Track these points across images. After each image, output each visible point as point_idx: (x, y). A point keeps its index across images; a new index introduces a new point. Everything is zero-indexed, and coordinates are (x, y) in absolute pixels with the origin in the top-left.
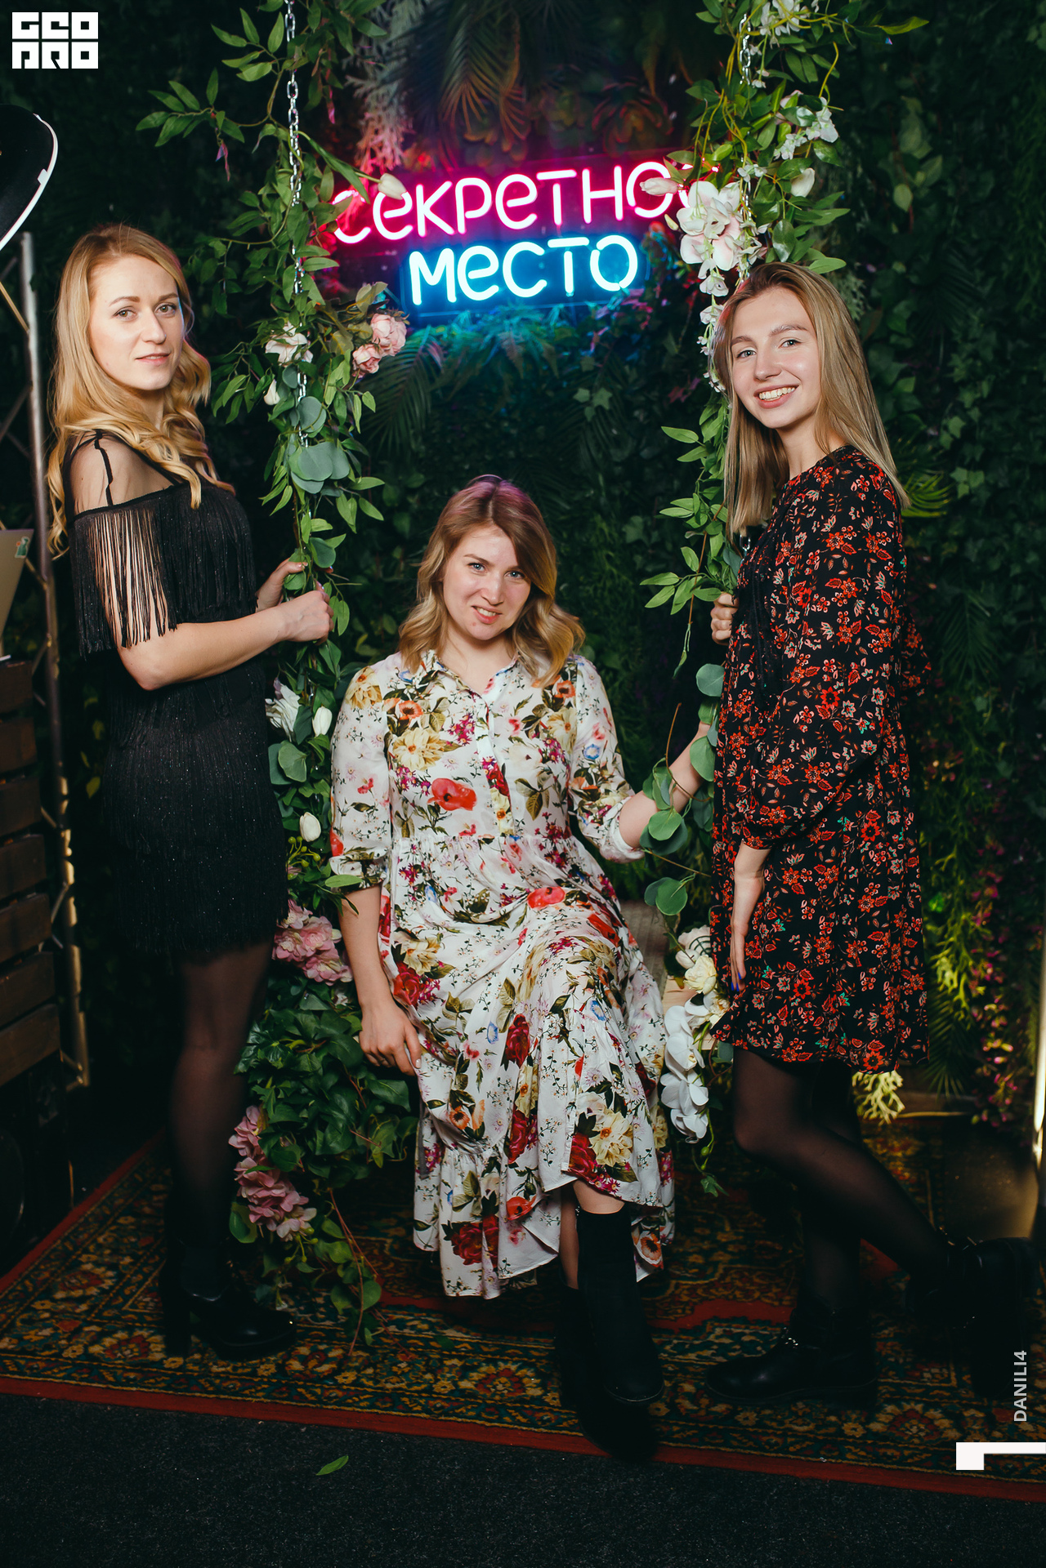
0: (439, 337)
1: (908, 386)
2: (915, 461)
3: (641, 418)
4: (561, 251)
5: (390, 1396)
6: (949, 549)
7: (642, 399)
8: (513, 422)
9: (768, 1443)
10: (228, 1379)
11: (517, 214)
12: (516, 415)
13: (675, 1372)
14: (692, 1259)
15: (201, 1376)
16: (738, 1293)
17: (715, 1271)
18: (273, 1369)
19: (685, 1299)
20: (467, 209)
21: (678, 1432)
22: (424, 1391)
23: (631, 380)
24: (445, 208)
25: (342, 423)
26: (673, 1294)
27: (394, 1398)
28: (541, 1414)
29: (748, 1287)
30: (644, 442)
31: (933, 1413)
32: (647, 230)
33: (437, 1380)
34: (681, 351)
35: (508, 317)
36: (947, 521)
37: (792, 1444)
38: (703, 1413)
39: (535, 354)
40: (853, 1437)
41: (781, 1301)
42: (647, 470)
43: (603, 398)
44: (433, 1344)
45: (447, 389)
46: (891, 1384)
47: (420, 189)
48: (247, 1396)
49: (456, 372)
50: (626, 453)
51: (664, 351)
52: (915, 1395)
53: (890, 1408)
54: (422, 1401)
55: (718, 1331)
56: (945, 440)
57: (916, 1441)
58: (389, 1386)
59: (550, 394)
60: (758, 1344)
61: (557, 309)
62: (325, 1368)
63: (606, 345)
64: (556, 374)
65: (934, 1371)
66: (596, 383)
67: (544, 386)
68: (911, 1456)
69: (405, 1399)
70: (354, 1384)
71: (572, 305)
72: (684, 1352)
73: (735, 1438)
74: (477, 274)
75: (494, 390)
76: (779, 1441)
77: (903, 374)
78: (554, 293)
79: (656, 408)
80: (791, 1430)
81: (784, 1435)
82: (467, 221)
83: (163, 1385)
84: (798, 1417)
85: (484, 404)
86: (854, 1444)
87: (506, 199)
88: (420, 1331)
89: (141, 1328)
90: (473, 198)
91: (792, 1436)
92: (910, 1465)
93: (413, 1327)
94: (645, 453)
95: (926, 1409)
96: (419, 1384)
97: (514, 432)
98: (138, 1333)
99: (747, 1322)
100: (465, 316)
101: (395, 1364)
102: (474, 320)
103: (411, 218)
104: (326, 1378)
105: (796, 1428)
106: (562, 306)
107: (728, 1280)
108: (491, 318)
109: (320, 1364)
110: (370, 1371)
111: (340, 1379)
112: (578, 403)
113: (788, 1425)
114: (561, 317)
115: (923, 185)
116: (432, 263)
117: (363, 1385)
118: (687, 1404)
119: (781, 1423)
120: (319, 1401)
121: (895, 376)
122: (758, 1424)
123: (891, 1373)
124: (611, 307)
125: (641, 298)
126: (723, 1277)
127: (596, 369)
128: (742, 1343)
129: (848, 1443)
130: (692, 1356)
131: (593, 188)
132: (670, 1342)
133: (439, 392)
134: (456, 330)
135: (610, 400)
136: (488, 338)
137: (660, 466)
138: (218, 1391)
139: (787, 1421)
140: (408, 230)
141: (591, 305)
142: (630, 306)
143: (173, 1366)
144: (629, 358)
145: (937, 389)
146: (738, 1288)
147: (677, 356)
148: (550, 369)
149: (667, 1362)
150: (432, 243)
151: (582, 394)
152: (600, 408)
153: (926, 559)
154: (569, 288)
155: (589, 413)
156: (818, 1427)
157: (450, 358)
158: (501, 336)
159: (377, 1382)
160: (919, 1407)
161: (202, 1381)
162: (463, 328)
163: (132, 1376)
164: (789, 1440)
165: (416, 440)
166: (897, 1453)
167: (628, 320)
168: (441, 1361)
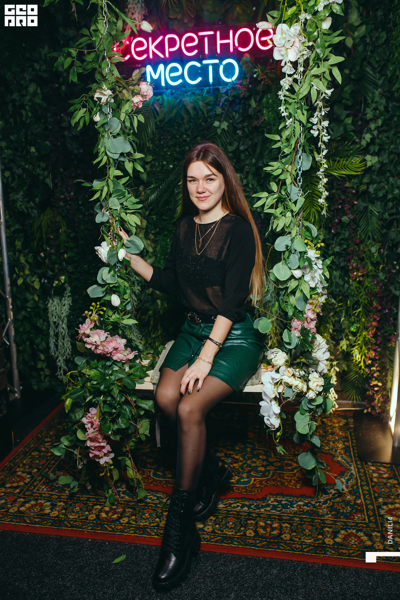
0: (158, 100)
1: (349, 121)
2: (352, 152)
3: (240, 134)
4: (208, 65)
5: (142, 528)
6: (363, 188)
7: (241, 126)
8: (188, 135)
9: (295, 547)
10: (76, 521)
11: (190, 50)
12: (189, 133)
13: (256, 517)
14: (259, 469)
15: (65, 520)
16: (279, 483)
17: (269, 474)
18: (94, 517)
19: (258, 486)
20: (169, 47)
21: (259, 543)
22: (156, 526)
23: (236, 118)
24: (161, 47)
25: (128, 129)
26: (253, 484)
27: (143, 529)
28: (203, 536)
29: (283, 481)
30: (241, 143)
31: (361, 534)
32: (243, 56)
33: (161, 521)
34: (257, 106)
35: (186, 92)
36: (363, 176)
37: (305, 548)
38: (268, 535)
39: (197, 107)
40: (329, 545)
41: (296, 486)
42: (242, 155)
43: (225, 125)
44: (158, 505)
45: (161, 121)
46: (343, 522)
47: (150, 39)
48: (84, 528)
49: (165, 114)
50: (234, 148)
51: (250, 106)
52: (352, 526)
53: (343, 532)
54: (155, 531)
55: (272, 499)
56: (364, 143)
57: (354, 546)
58: (141, 524)
59: (203, 124)
60: (288, 505)
61: (206, 89)
62: (115, 516)
63: (226, 103)
64: (206, 115)
65: (359, 515)
66: (222, 119)
67: (201, 121)
68: (353, 553)
69: (148, 530)
70: (127, 523)
71: (211, 87)
72: (259, 508)
73: (282, 546)
74: (173, 75)
75: (181, 122)
76: (300, 547)
77: (347, 116)
78: (205, 82)
79: (246, 130)
80: (304, 542)
81: (301, 544)
82: (169, 52)
83: (50, 524)
84: (307, 536)
85: (176, 128)
86: (330, 548)
87: (185, 43)
88: (153, 500)
89: (41, 499)
90: (172, 43)
91: (305, 544)
92: (353, 556)
93: (150, 498)
94: (242, 148)
95: (357, 532)
96: (153, 523)
97: (188, 139)
98: (40, 501)
99: (283, 495)
100: (169, 91)
101: (144, 515)
102: (172, 94)
103: (147, 51)
104: (116, 520)
105: (306, 541)
106: (208, 88)
107: (274, 478)
108: (179, 92)
109: (113, 515)
110: (134, 517)
111: (121, 521)
112: (215, 127)
113: (302, 540)
114: (207, 92)
115: (357, 37)
116: (155, 70)
117: (131, 524)
118: (262, 531)
119: (300, 539)
120: (114, 531)
121: (344, 117)
122: (291, 539)
123: (342, 517)
124: (228, 88)
125: (241, 84)
126: (272, 476)
127: (222, 113)
128: (282, 504)
129: (327, 547)
130: (262, 510)
131: (221, 39)
132: (253, 504)
133: (158, 123)
134: (165, 97)
135: (228, 126)
136: (178, 100)
137: (247, 153)
138: (72, 527)
139: (302, 538)
140: (145, 56)
141: (220, 87)
142: (236, 88)
143: (54, 515)
144: (236, 109)
145: (360, 123)
146: (279, 481)
147: (255, 108)
148: (203, 113)
149: (253, 513)
150: (155, 62)
151: (216, 124)
152: (223, 129)
153: (354, 191)
154: (211, 80)
155: (219, 131)
156: (315, 540)
157: (162, 108)
158: (183, 99)
159: (137, 522)
160: (354, 531)
161: (66, 522)
162: (168, 96)
163: (37, 520)
164: (304, 546)
165: (149, 142)
166: (347, 552)
167: (235, 93)
168: (162, 513)
